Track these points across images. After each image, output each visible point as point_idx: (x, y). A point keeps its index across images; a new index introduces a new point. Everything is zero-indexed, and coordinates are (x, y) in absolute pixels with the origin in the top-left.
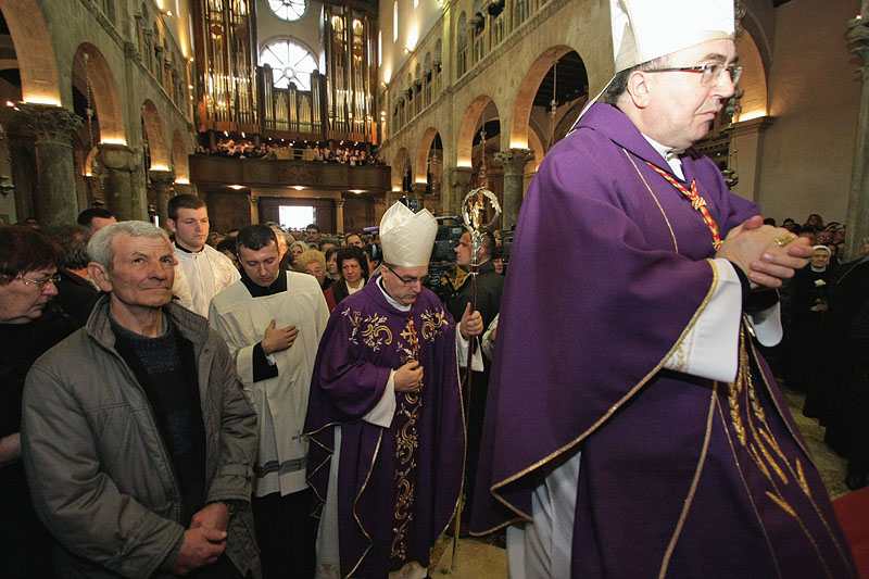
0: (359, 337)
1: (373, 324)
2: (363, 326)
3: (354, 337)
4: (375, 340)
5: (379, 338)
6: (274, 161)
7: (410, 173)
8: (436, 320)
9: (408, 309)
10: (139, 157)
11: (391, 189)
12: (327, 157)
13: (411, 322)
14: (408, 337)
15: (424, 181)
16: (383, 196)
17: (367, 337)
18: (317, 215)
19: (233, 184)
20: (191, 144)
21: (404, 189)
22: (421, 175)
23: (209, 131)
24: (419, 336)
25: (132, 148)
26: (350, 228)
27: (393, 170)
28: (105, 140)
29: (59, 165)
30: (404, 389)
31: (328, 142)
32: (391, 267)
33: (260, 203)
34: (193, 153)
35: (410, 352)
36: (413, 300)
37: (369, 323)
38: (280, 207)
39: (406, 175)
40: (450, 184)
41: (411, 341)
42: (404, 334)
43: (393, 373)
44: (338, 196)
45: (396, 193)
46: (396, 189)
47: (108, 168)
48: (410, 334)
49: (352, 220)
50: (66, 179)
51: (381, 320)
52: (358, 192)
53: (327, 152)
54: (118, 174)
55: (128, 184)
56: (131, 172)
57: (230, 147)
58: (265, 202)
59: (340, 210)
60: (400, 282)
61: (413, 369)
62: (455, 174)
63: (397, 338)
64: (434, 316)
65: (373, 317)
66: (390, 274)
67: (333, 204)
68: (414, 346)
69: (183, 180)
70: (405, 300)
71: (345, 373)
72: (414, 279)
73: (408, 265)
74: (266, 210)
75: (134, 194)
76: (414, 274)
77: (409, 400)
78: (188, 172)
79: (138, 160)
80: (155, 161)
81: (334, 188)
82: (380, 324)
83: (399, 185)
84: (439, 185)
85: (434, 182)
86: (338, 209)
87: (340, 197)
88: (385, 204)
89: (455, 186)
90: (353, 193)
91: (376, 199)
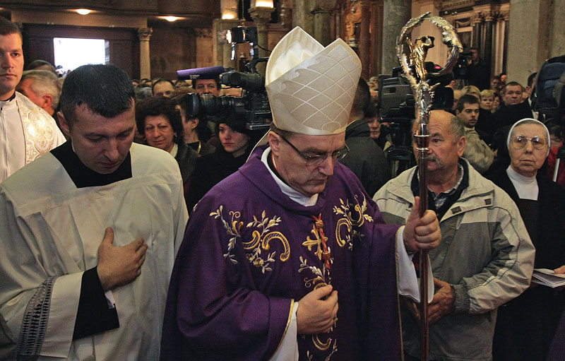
0: (240, 251)
1: (260, 230)
2: (246, 234)
3: (232, 252)
4: (264, 255)
5: (270, 251)
8: (355, 216)
9: (312, 202)
11: (220, 15)
13: (319, 222)
14: (315, 247)
15: (269, 4)
16: (209, 25)
17: (252, 252)
18: (111, 51)
21: (240, 16)
24: (332, 243)
26: (160, 72)
30: (311, 330)
32: (285, 135)
33: (26, 33)
35: (318, 271)
36: (322, 187)
37: (253, 228)
38: (56, 40)
40: (306, 9)
41: (319, 253)
42: (309, 243)
43: (295, 306)
44: (143, 25)
45: (227, 21)
46: (228, 16)
48: (318, 241)
49: (162, 61)
51: (272, 223)
52: (171, 19)
58: (34, 31)
59: (145, 46)
60: (298, 159)
61: (324, 298)
63: (298, 250)
64: (352, 209)
65: (260, 219)
66: (283, 146)
67: (135, 37)
68: (323, 261)
70: (309, 188)
71: (219, 310)
72: (323, 154)
73: (312, 131)
76: (323, 146)
77: (319, 345)
81: (138, 13)
82: (272, 229)
83: (232, 10)
84: (291, 10)
85: (283, 6)
86: (142, 43)
87: (146, 27)
88: (211, 37)
89: (313, 13)
90: (165, 20)
91: (198, 30)
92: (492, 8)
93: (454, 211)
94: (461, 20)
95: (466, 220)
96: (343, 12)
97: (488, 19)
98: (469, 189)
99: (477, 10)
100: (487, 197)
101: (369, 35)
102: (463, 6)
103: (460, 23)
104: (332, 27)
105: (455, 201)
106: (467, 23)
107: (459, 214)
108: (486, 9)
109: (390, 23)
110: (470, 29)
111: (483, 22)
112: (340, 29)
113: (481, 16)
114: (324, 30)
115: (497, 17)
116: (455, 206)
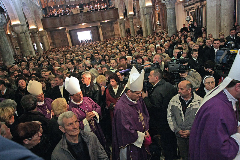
6: (72, 15)
7: (126, 10)
10: (26, 27)
11: (119, 18)
12: (92, 9)
15: (132, 13)
16: (116, 21)
18: (92, 33)
19: (59, 27)
20: (41, 14)
21: (124, 17)
22: (131, 11)
23: (46, 7)
25: (22, 24)
27: (119, 10)
28: (13, 23)
29: (2, 39)
31: (91, 2)
33: (70, 32)
34: (42, 18)
38: (78, 33)
39: (125, 11)
40: (144, 14)
44: (99, 24)
45: (121, 19)
46: (121, 17)
47: (16, 33)
49: (105, 33)
50: (5, 43)
52: (106, 21)
53: (92, 7)
54: (20, 35)
55: (25, 38)
56: (24, 33)
57: (55, 12)
58: (72, 32)
59: (100, 30)
62: (145, 9)
67: (97, 28)
69: (41, 29)
74: (72, 35)
75: (27, 41)
78: (42, 26)
79: (25, 28)
80: (31, 25)
81: (97, 21)
83: (122, 15)
84: (139, 11)
85: (137, 13)
86: (99, 30)
87: (100, 25)
88: (117, 24)
89: (146, 15)
90: (104, 22)
91: (113, 22)
92: (201, 3)
93: (190, 105)
94: (191, 8)
95: (194, 107)
96: (154, 10)
97: (200, 7)
98: (194, 99)
99: (196, 5)
100: (198, 101)
101: (163, 16)
102: (191, 3)
103: (191, 9)
104: (152, 18)
105: (190, 103)
106: (193, 9)
107: (192, 106)
108: (199, 4)
109: (169, 16)
110: (194, 10)
111: (198, 8)
112: (154, 15)
113: (198, 6)
114: (149, 20)
115: (203, 6)
116: (190, 104)
